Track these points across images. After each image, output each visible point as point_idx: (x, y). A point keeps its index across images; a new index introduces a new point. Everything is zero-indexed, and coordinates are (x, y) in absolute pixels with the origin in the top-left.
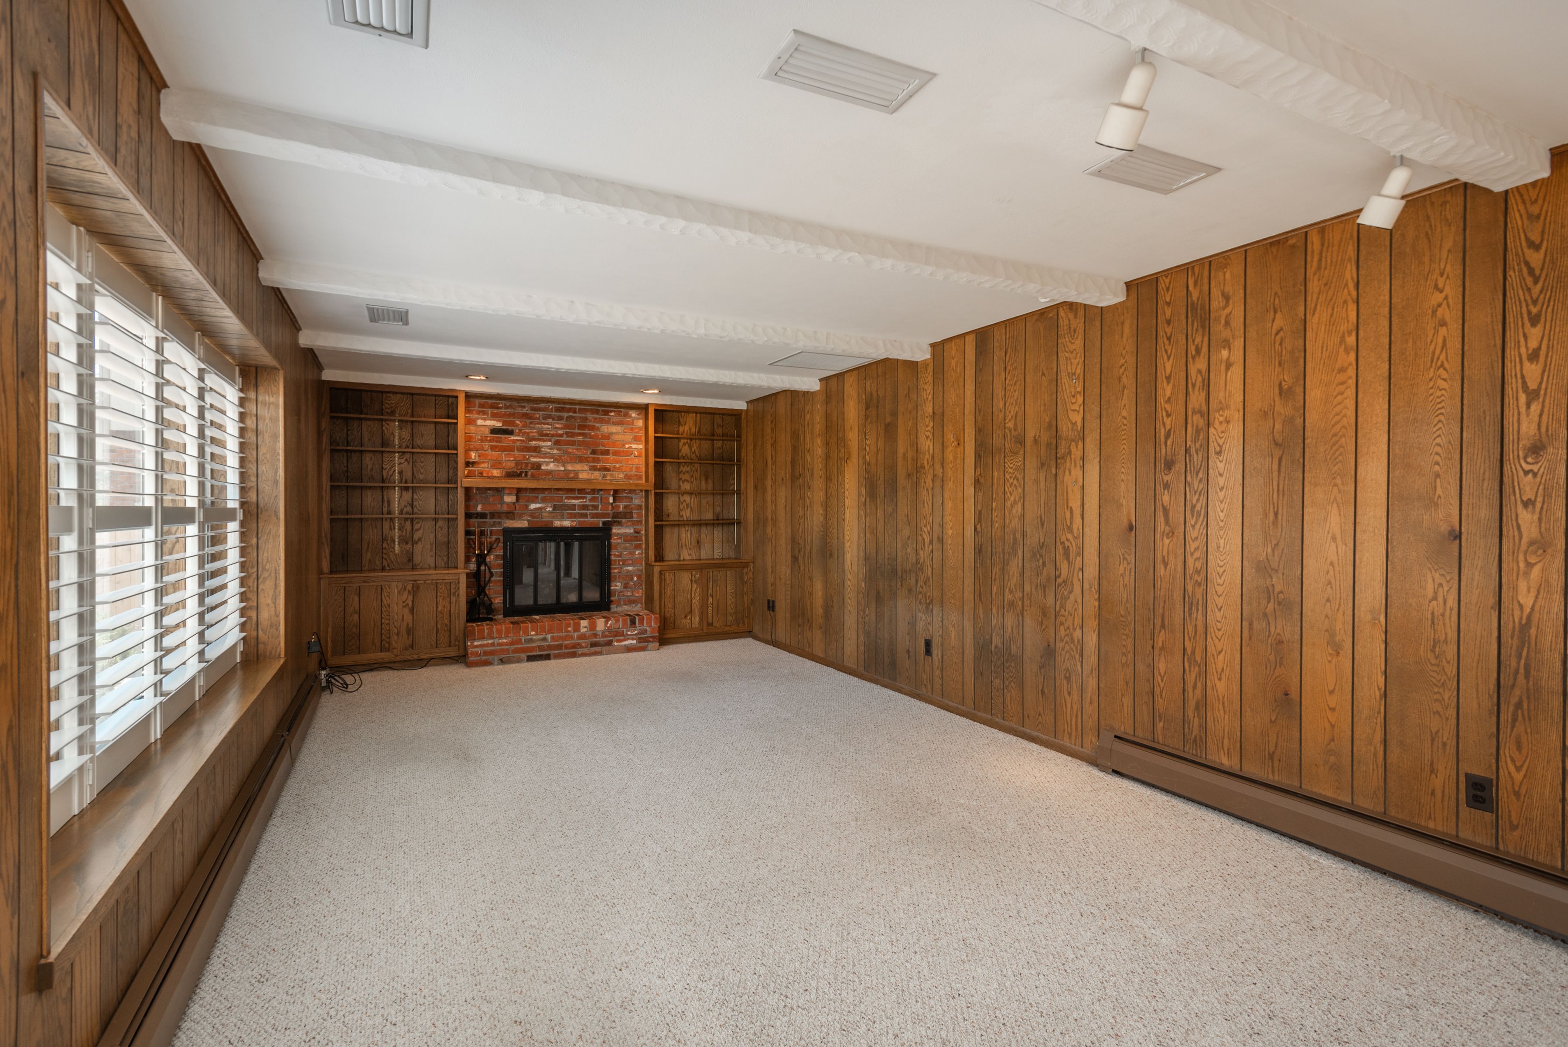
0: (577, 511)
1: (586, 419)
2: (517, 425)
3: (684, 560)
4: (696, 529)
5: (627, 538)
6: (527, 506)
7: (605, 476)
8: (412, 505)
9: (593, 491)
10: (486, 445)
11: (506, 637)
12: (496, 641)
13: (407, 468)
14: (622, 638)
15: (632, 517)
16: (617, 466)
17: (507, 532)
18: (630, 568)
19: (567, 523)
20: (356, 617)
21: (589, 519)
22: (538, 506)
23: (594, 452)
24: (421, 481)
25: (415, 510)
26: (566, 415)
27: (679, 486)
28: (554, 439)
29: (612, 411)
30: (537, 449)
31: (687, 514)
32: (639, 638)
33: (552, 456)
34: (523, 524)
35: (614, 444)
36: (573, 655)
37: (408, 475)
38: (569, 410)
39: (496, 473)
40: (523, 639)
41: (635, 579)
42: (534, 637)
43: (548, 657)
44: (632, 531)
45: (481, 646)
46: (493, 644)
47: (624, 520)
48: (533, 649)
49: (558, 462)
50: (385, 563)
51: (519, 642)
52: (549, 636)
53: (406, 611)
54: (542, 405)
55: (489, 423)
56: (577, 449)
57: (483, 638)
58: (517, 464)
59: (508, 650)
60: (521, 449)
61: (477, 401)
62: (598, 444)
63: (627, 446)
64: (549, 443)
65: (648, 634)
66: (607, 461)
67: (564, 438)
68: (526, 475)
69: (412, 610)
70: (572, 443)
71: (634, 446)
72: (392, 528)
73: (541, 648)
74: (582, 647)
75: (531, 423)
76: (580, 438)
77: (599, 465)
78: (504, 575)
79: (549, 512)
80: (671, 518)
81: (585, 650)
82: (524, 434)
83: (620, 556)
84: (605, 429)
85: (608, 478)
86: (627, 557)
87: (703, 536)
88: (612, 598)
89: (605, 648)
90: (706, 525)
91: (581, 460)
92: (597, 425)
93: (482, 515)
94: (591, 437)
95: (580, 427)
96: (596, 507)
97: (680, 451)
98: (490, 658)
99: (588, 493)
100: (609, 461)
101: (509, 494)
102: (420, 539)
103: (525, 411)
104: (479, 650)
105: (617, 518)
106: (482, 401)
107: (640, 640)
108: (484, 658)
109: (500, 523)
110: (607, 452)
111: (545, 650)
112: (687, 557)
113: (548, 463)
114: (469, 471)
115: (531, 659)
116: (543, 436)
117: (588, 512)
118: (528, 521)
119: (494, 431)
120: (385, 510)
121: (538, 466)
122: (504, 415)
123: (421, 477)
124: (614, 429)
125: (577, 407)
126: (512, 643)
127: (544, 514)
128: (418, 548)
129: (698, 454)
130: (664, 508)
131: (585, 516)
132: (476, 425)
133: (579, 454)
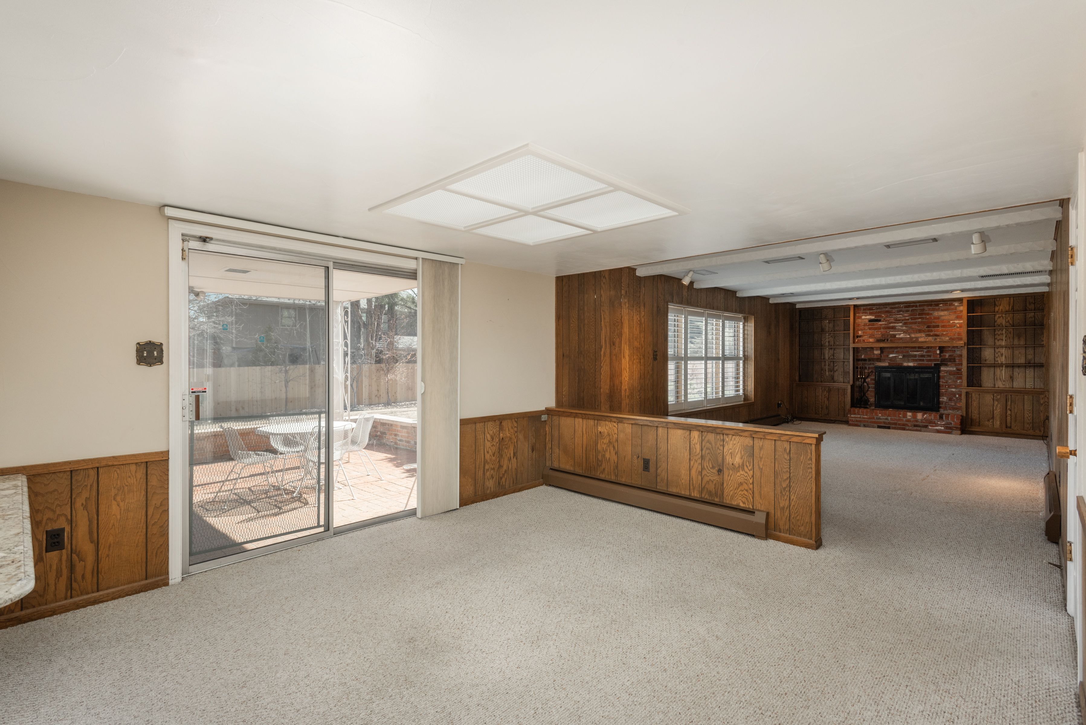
0: (917, 358)
1: (924, 310)
2: (883, 317)
3: (998, 387)
4: (1010, 369)
5: (950, 373)
6: (888, 356)
7: (935, 339)
8: (833, 356)
9: (928, 347)
10: (867, 328)
11: (867, 415)
12: (862, 416)
13: (831, 339)
14: (934, 425)
15: (955, 361)
16: (944, 333)
17: (877, 368)
18: (954, 390)
19: (911, 364)
20: (806, 400)
21: (925, 362)
22: (894, 355)
23: (928, 327)
24: (837, 345)
25: (835, 358)
26: (910, 309)
27: (995, 343)
28: (903, 322)
29: (941, 304)
30: (893, 328)
31: (1003, 360)
32: (946, 427)
33: (902, 330)
34: (886, 364)
35: (942, 321)
36: (904, 429)
37: (832, 343)
38: (913, 306)
39: (871, 340)
40: (875, 417)
41: (957, 396)
42: (881, 417)
43: (889, 428)
44: (955, 369)
45: (854, 417)
46: (860, 418)
47: (949, 363)
48: (881, 423)
49: (906, 333)
50: (822, 379)
51: (874, 418)
52: (889, 418)
53: (826, 399)
54: (897, 306)
55: (867, 317)
56: (918, 326)
57: (855, 414)
58: (882, 335)
59: (867, 421)
60: (885, 328)
61: (862, 308)
62: (931, 323)
63: (951, 322)
64: (901, 324)
65: (953, 425)
66: (938, 331)
67: (910, 321)
68: (887, 341)
69: (828, 399)
70: (915, 323)
71: (956, 322)
72: (825, 365)
73: (884, 423)
74: (908, 426)
75: (890, 315)
76: (920, 320)
77: (932, 333)
78: (876, 388)
79: (900, 358)
80: (988, 362)
81: (911, 428)
82: (886, 321)
83: (947, 382)
84: (936, 314)
85: (938, 340)
86: (951, 384)
87: (1015, 374)
88: (941, 405)
89: (923, 429)
90: (1019, 367)
91: (920, 331)
92: (931, 312)
93: (865, 360)
94: (926, 319)
95: (919, 314)
96: (930, 356)
97: (995, 322)
98: (859, 423)
99: (925, 349)
100: (939, 331)
101: (877, 350)
102: (837, 370)
103: (887, 309)
104: (854, 419)
105: (944, 362)
106: (865, 307)
107: (946, 428)
108: (856, 423)
109: (873, 364)
110: (938, 326)
111: (887, 424)
112: (1001, 386)
113: (899, 334)
114: (858, 340)
115: (879, 427)
116: (897, 321)
117: (925, 358)
118: (889, 363)
119: (871, 321)
120: (822, 358)
121: (894, 336)
122: (876, 313)
123: (838, 343)
124: (942, 313)
125: (918, 304)
126: (869, 418)
127: (897, 359)
128: (836, 374)
129: (1011, 322)
130: (982, 356)
131: (923, 360)
132: (862, 319)
133: (919, 328)
